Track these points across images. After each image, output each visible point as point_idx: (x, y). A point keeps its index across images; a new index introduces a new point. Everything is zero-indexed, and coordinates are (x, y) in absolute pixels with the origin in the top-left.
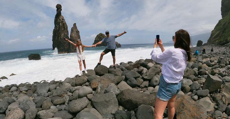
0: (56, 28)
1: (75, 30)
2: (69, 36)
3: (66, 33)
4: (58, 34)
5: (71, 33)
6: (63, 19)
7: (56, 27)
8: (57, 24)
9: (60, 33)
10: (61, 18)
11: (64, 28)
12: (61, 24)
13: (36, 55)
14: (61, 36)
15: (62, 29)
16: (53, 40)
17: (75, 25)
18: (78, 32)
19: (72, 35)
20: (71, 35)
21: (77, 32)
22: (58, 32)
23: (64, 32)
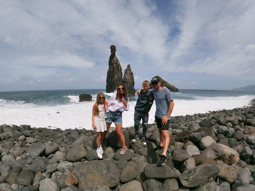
0: (110, 70)
1: (128, 72)
2: (123, 78)
3: (120, 75)
4: (112, 75)
5: (125, 74)
6: (117, 61)
7: (110, 68)
8: (111, 65)
9: (114, 74)
10: (115, 59)
11: (118, 69)
12: (115, 65)
13: (87, 95)
14: (114, 77)
15: (116, 71)
16: (107, 81)
17: (129, 66)
18: (132, 74)
19: (126, 76)
20: (124, 76)
21: (130, 74)
22: (112, 73)
23: (118, 74)
